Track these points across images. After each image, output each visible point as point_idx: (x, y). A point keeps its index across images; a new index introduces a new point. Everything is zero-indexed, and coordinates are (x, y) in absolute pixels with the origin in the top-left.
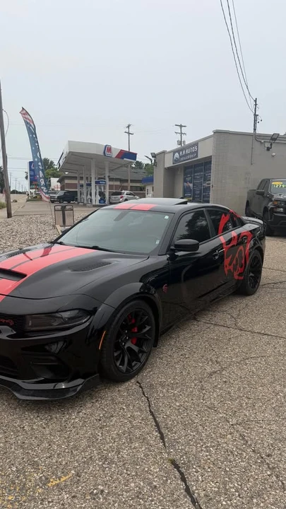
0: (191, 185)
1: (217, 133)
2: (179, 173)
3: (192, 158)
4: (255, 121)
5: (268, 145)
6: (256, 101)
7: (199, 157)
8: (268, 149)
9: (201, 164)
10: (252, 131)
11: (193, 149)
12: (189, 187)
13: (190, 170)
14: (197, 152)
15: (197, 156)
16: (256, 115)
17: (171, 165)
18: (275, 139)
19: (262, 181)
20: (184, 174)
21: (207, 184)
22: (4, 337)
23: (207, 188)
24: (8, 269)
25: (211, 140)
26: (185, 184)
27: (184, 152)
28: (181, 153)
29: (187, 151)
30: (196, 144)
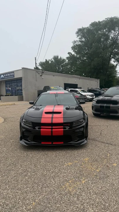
0: (10, 89)
1: (23, 68)
2: (2, 83)
3: (11, 78)
4: (36, 65)
5: (41, 74)
6: (35, 58)
7: (15, 77)
8: (41, 76)
9: (15, 80)
11: (12, 74)
14: (14, 75)
15: (14, 77)
16: (36, 63)
18: (43, 72)
19: (45, 87)
20: (6, 84)
21: (20, 88)
22: (67, 129)
23: (18, 90)
24: (52, 111)
25: (21, 71)
26: (6, 88)
27: (6, 75)
28: (5, 75)
29: (8, 75)
30: (13, 72)
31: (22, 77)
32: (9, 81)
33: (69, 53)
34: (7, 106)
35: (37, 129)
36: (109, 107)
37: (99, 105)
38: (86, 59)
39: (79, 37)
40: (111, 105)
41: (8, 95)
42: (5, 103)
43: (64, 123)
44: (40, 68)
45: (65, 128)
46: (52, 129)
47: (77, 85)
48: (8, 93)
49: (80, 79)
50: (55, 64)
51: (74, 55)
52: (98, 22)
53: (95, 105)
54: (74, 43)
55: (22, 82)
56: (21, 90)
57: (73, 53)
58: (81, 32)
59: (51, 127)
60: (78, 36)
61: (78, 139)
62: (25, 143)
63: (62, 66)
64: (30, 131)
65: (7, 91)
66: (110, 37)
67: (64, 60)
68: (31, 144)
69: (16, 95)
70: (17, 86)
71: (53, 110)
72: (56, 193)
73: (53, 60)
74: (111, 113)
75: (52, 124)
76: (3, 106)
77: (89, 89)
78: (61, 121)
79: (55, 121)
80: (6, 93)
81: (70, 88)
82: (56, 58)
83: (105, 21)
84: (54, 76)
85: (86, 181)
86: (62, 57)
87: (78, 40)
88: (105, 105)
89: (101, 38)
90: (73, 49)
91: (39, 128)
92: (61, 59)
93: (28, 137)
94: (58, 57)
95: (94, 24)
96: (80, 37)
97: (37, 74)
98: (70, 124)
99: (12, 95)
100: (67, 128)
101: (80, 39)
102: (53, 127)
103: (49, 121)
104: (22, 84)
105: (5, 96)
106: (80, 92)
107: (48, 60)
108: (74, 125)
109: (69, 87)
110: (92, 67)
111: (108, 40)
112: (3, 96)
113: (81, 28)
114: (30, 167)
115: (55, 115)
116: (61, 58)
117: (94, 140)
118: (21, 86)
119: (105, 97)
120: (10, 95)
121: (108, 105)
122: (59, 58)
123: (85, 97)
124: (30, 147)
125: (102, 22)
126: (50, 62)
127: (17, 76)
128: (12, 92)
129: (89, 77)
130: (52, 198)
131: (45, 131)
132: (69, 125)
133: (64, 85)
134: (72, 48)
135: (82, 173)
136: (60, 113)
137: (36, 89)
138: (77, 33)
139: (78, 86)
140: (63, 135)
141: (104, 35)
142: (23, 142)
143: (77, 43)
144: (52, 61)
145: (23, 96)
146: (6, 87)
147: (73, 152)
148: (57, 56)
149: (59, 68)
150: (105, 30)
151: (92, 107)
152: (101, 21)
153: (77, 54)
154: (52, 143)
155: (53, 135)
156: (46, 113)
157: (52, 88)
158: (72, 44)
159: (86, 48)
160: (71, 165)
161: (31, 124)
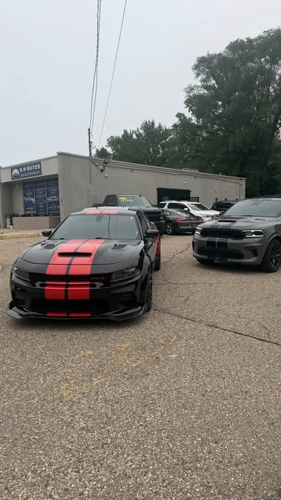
0: (33, 200)
1: (60, 154)
2: (17, 188)
3: (34, 175)
4: (90, 147)
5: (101, 167)
6: (89, 130)
7: (43, 174)
8: (102, 171)
9: (43, 181)
10: (88, 155)
11: (36, 167)
12: (31, 201)
13: (30, 185)
14: (40, 170)
15: (41, 173)
16: (90, 142)
17: (10, 180)
18: (107, 163)
19: (108, 196)
20: (24, 189)
21: (54, 198)
22: (98, 287)
23: (50, 203)
24: (73, 251)
25: (56, 160)
26: (26, 198)
27: (25, 169)
28: (21, 170)
29: (28, 168)
30: (39, 162)
31: (57, 175)
32: (32, 183)
33: (179, 115)
34: (20, 240)
35: (38, 287)
36: (226, 244)
37: (206, 239)
38: (218, 130)
39: (200, 77)
40: (230, 241)
41: (29, 215)
42: (18, 234)
43: (91, 275)
44: (109, 150)
45: (95, 286)
46: (67, 286)
47: (188, 192)
48: (28, 210)
49: (196, 177)
50: (146, 140)
51: (190, 119)
52: (246, 40)
53: (198, 240)
54: (189, 92)
55: (58, 186)
56: (57, 203)
57: (188, 115)
58: (205, 65)
59: (65, 283)
60: (198, 75)
61: (123, 307)
62: (20, 314)
63: (163, 147)
64: (26, 291)
65: (26, 205)
66: (277, 77)
67: (167, 132)
68: (28, 315)
69: (46, 215)
70: (49, 195)
71: (77, 249)
72: (37, 399)
73: (141, 131)
74: (230, 258)
75: (67, 278)
76: (13, 240)
77: (219, 200)
78: (87, 271)
79: (74, 271)
80: (26, 210)
81: (170, 200)
82: (148, 127)
83: (263, 38)
84: (132, 170)
85: (102, 382)
86: (163, 125)
87: (199, 84)
88: (217, 240)
89: (255, 77)
90: (188, 106)
91: (41, 285)
92: (160, 130)
93: (23, 302)
94: (153, 124)
95: (235, 47)
96: (204, 77)
97: (93, 166)
98: (106, 278)
99: (38, 216)
100: (99, 285)
101: (203, 81)
102: (70, 283)
103: (62, 271)
104: (58, 189)
105: (22, 216)
106: (190, 209)
107: (129, 132)
108: (114, 279)
109: (168, 197)
110: (230, 148)
111: (270, 83)
112: (18, 216)
113: (205, 55)
114: (12, 356)
115: (77, 260)
116: (160, 127)
117: (164, 311)
118: (57, 194)
119: (219, 221)
120: (35, 215)
121: (223, 240)
122: (156, 125)
123: (198, 219)
124: (28, 323)
125: (256, 39)
126: (134, 136)
127: (47, 171)
128: (38, 208)
129: (220, 171)
130: (27, 405)
131: (53, 290)
132: (103, 278)
133: (156, 191)
134: (185, 103)
135: (101, 369)
136: (88, 255)
137: (89, 202)
138: (196, 67)
139: (192, 195)
140: (88, 298)
141: (261, 70)
142: (15, 313)
143: (195, 92)
144: (140, 134)
145: (60, 218)
146: (25, 195)
147: (108, 332)
148: (151, 121)
149: (156, 152)
150: (263, 60)
151: (193, 243)
152: (252, 37)
153: (198, 117)
154: (69, 314)
155: (70, 298)
156: (61, 254)
157: (122, 199)
158: (185, 94)
159: (220, 103)
160: (90, 355)
161: (27, 276)
